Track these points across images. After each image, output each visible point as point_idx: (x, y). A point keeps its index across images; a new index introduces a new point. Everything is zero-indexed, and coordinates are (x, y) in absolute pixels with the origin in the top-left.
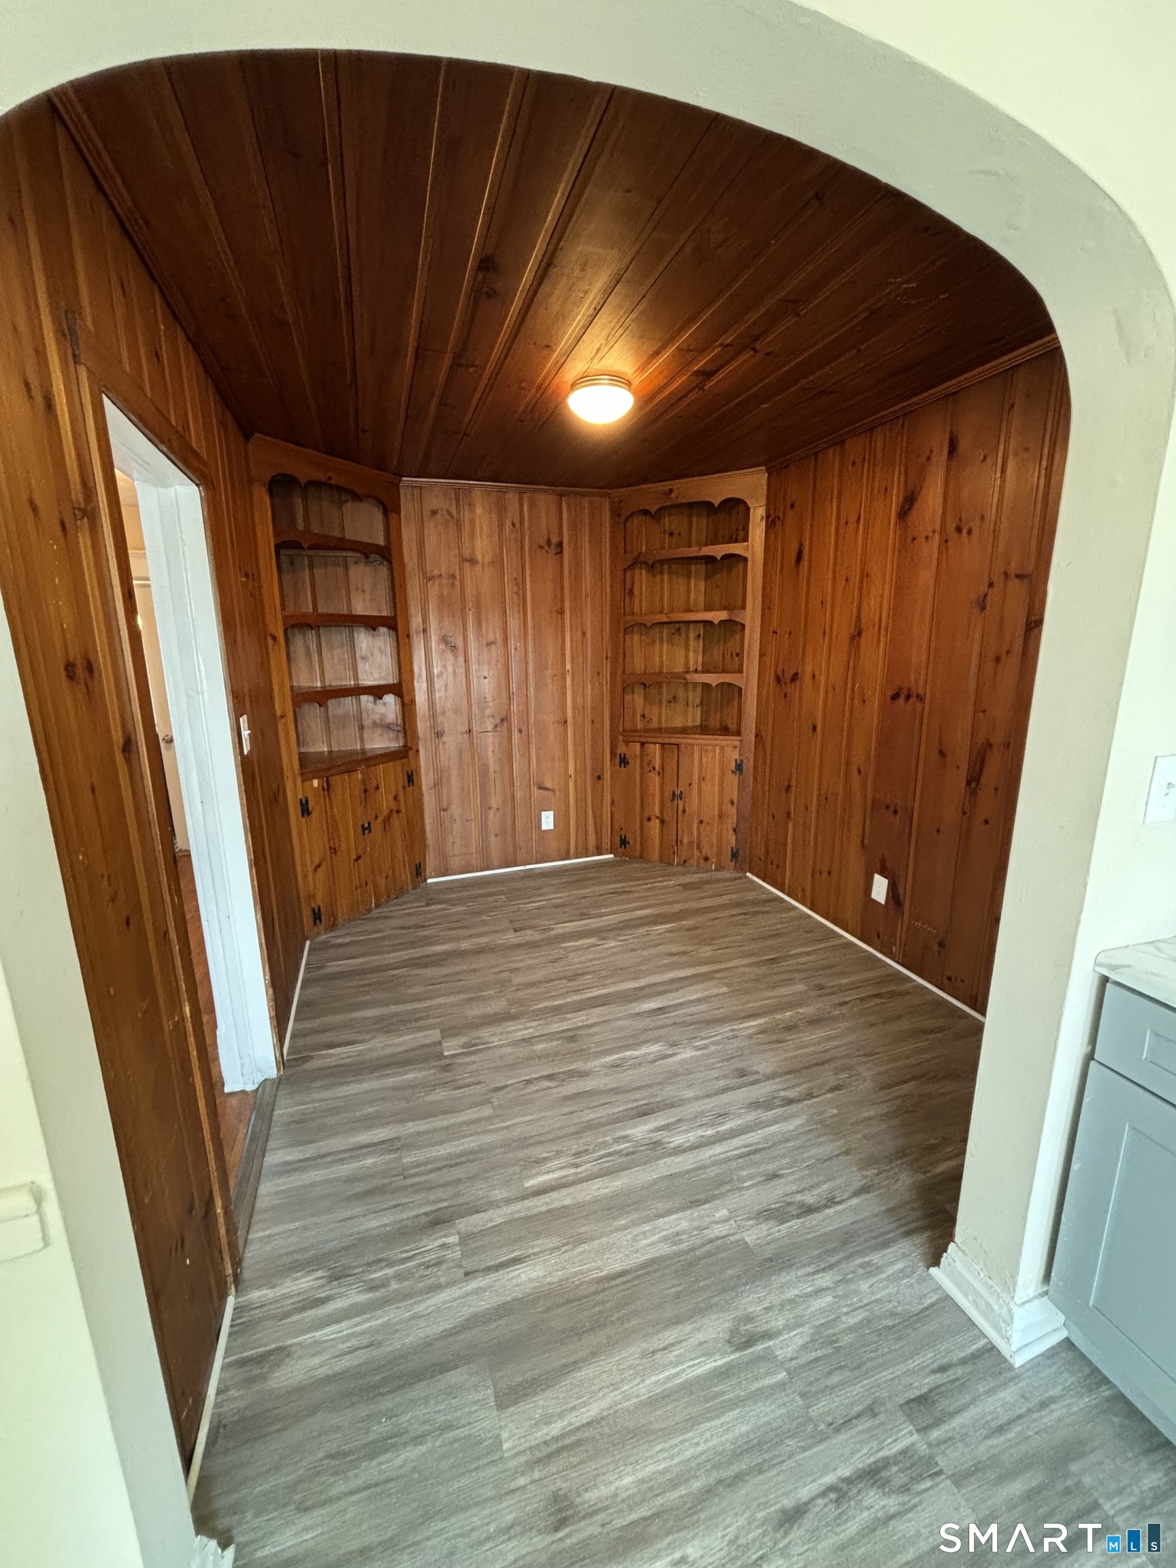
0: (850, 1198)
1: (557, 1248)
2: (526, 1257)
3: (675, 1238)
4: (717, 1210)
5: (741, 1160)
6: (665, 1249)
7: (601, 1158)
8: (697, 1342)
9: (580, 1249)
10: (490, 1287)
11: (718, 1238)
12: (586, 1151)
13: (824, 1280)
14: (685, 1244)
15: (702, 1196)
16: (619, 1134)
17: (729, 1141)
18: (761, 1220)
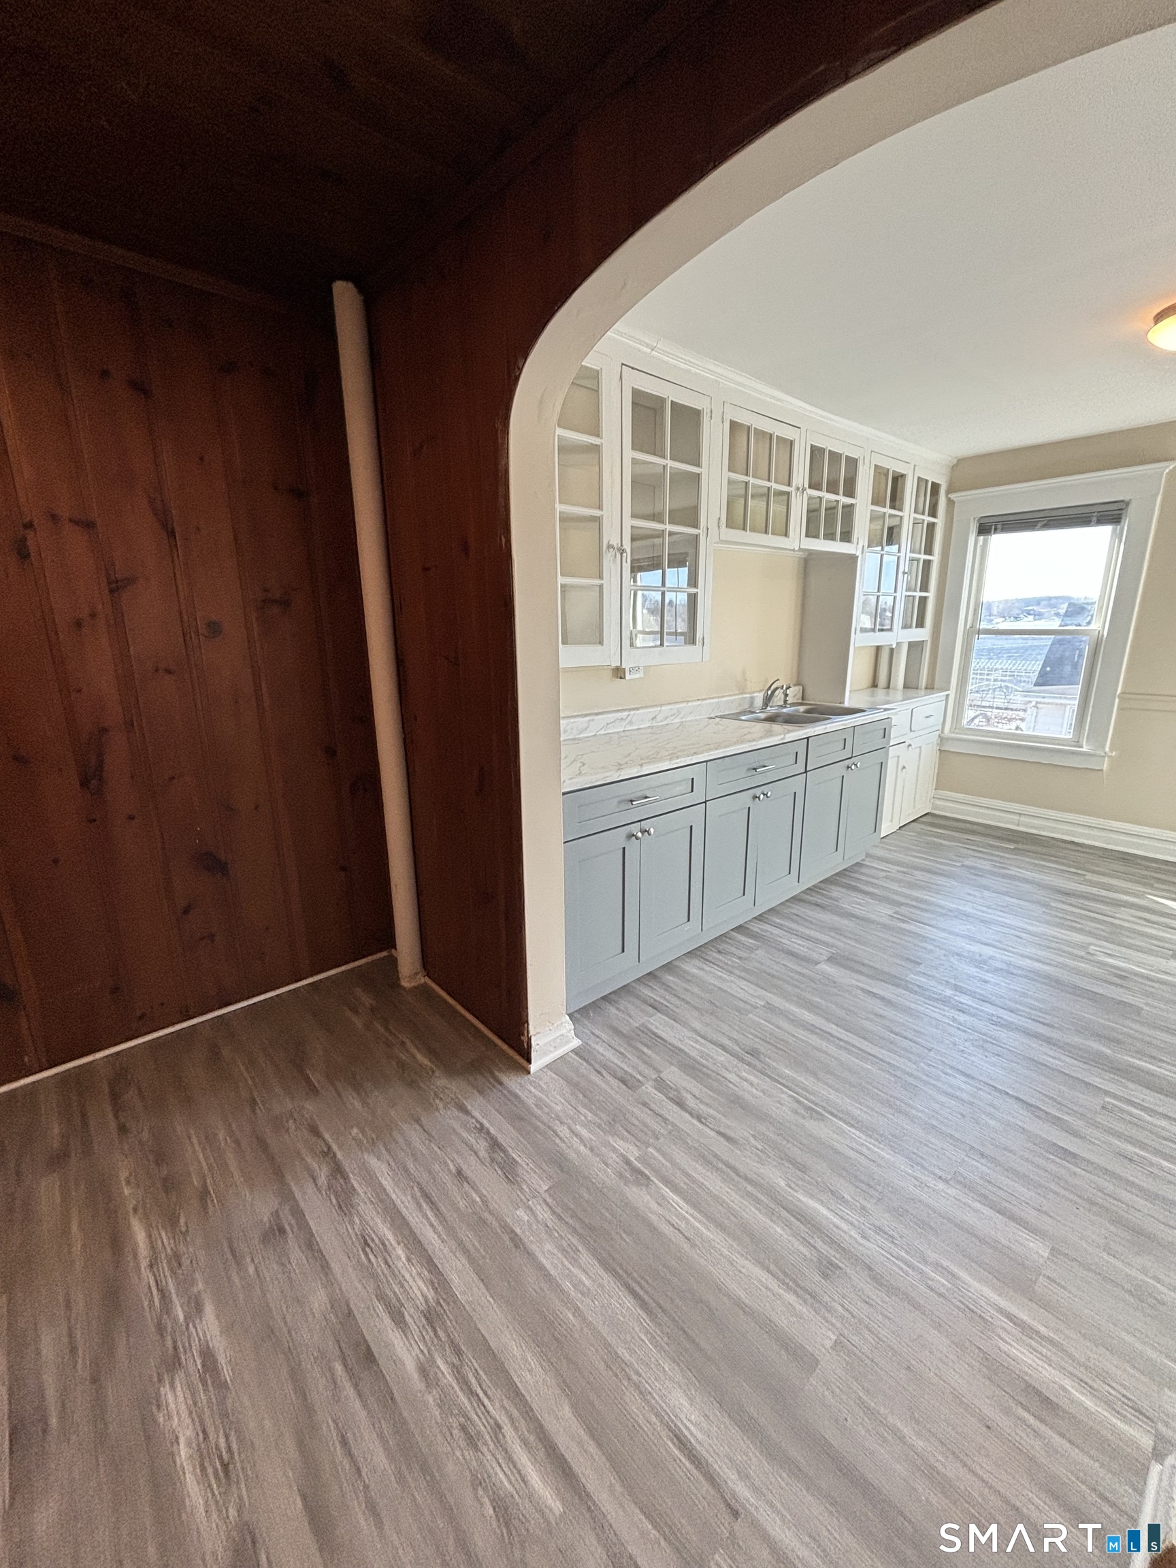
0: (473, 1117)
1: (637, 1387)
2: (670, 1430)
3: (569, 1253)
4: (520, 1220)
5: (442, 1208)
6: (585, 1257)
7: (471, 1393)
8: (659, 1208)
9: (626, 1356)
10: (731, 1460)
11: (554, 1212)
12: (463, 1428)
13: (563, 1131)
14: (572, 1240)
15: (506, 1238)
16: (417, 1383)
17: (413, 1225)
18: (519, 1179)
